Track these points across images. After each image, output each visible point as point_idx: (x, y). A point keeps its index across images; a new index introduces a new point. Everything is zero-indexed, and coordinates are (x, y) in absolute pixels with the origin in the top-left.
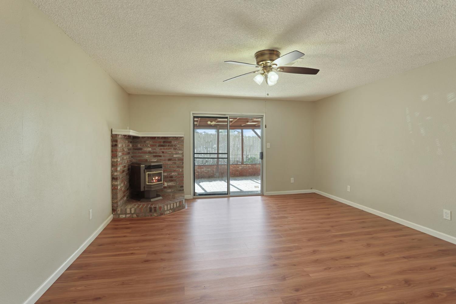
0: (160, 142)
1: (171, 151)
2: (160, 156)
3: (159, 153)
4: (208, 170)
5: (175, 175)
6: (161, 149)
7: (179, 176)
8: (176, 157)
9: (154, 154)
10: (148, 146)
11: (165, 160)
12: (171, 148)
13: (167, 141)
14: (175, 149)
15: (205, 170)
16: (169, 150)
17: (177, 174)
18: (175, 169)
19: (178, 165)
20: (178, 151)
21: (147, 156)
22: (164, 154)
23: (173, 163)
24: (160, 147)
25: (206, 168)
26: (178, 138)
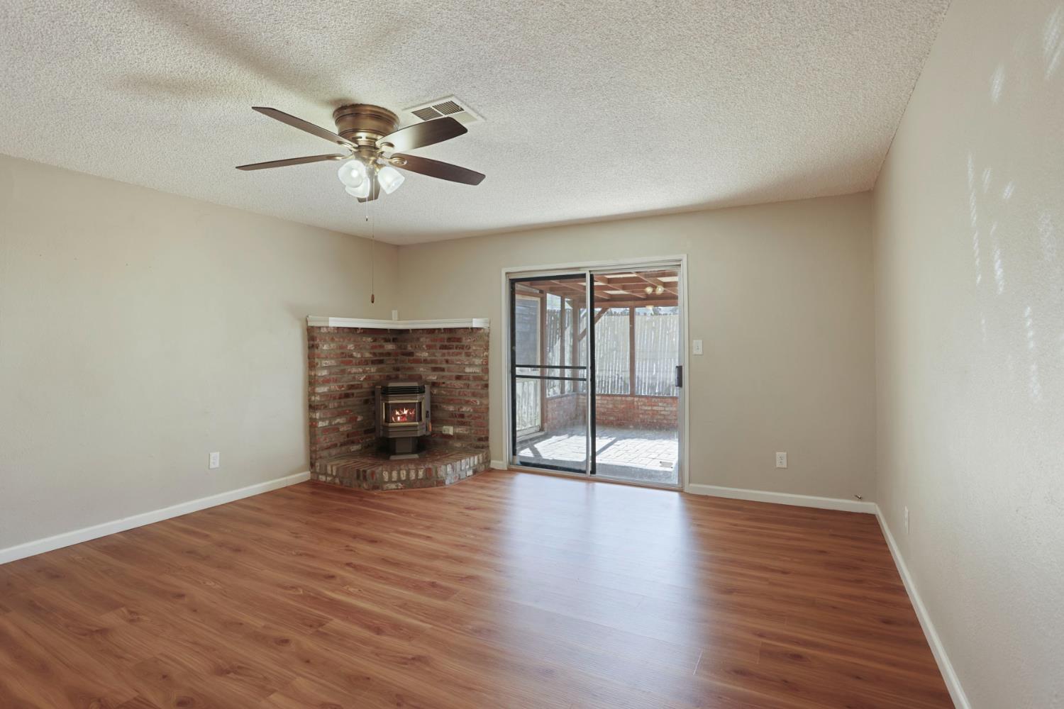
0: (442, 340)
1: (460, 358)
2: (443, 370)
3: (441, 363)
4: (671, 409)
5: (469, 411)
6: (443, 355)
7: (476, 415)
8: (470, 373)
9: (433, 365)
10: (423, 349)
11: (450, 378)
12: (460, 354)
13: (455, 338)
14: (468, 355)
15: (662, 409)
16: (458, 358)
17: (472, 410)
18: (467, 399)
19: (473, 391)
20: (474, 360)
21: (421, 369)
22: (449, 365)
23: (465, 384)
24: (441, 350)
25: (665, 405)
26: (474, 331)
